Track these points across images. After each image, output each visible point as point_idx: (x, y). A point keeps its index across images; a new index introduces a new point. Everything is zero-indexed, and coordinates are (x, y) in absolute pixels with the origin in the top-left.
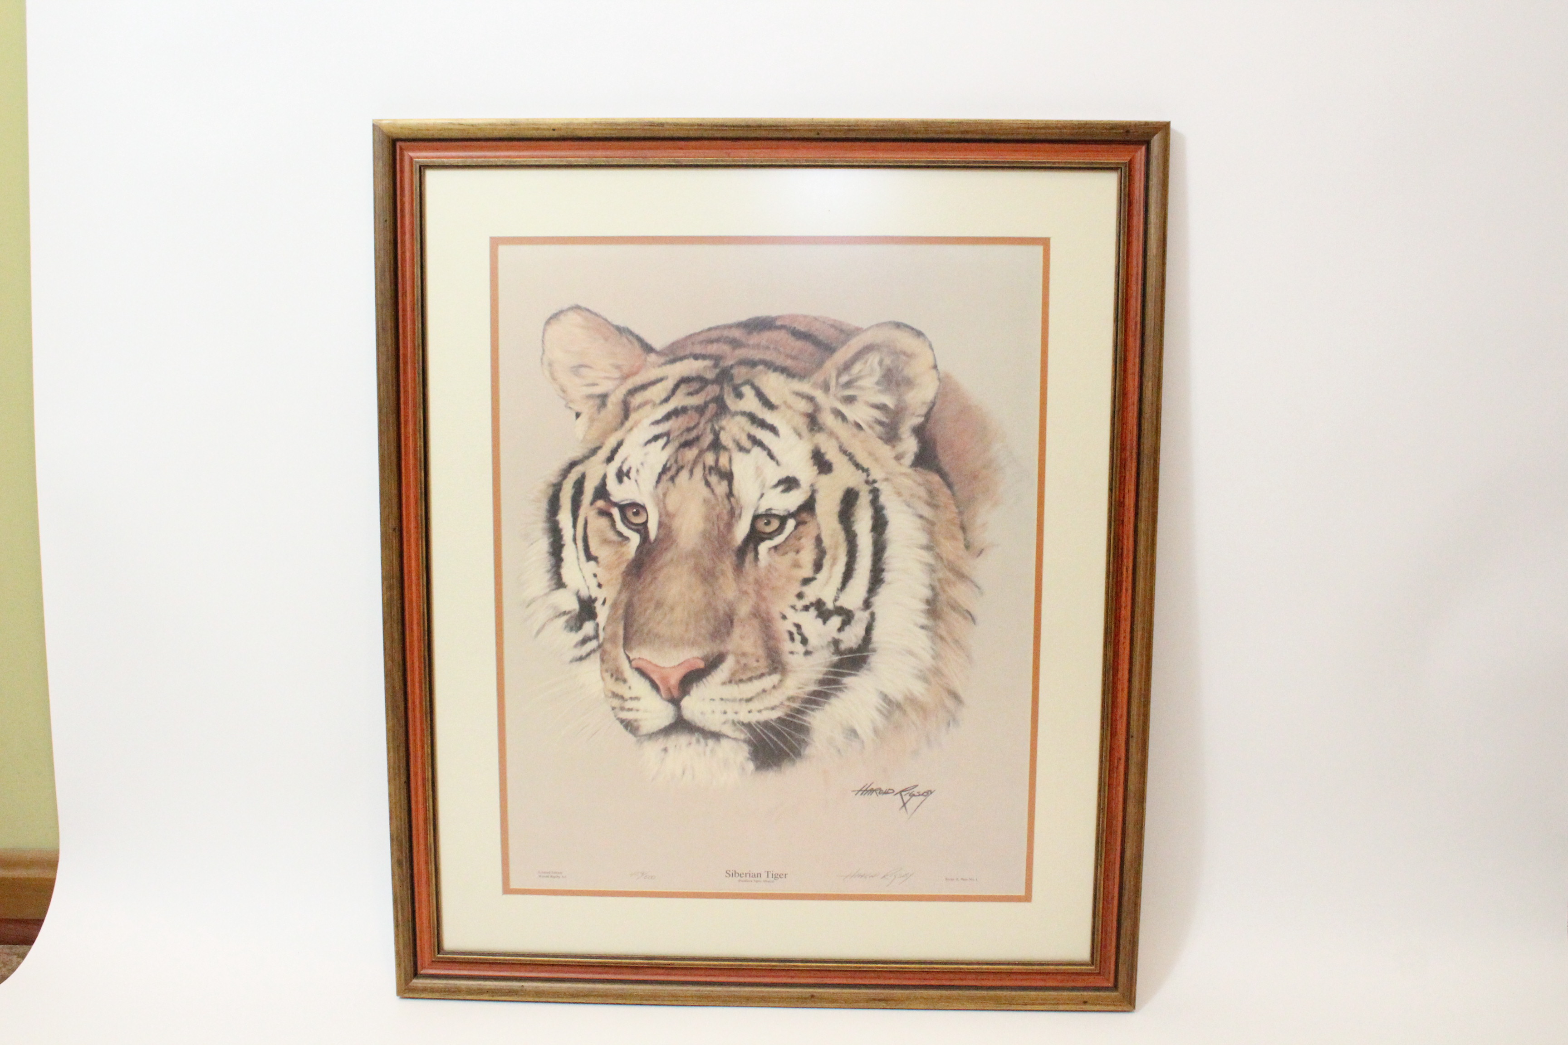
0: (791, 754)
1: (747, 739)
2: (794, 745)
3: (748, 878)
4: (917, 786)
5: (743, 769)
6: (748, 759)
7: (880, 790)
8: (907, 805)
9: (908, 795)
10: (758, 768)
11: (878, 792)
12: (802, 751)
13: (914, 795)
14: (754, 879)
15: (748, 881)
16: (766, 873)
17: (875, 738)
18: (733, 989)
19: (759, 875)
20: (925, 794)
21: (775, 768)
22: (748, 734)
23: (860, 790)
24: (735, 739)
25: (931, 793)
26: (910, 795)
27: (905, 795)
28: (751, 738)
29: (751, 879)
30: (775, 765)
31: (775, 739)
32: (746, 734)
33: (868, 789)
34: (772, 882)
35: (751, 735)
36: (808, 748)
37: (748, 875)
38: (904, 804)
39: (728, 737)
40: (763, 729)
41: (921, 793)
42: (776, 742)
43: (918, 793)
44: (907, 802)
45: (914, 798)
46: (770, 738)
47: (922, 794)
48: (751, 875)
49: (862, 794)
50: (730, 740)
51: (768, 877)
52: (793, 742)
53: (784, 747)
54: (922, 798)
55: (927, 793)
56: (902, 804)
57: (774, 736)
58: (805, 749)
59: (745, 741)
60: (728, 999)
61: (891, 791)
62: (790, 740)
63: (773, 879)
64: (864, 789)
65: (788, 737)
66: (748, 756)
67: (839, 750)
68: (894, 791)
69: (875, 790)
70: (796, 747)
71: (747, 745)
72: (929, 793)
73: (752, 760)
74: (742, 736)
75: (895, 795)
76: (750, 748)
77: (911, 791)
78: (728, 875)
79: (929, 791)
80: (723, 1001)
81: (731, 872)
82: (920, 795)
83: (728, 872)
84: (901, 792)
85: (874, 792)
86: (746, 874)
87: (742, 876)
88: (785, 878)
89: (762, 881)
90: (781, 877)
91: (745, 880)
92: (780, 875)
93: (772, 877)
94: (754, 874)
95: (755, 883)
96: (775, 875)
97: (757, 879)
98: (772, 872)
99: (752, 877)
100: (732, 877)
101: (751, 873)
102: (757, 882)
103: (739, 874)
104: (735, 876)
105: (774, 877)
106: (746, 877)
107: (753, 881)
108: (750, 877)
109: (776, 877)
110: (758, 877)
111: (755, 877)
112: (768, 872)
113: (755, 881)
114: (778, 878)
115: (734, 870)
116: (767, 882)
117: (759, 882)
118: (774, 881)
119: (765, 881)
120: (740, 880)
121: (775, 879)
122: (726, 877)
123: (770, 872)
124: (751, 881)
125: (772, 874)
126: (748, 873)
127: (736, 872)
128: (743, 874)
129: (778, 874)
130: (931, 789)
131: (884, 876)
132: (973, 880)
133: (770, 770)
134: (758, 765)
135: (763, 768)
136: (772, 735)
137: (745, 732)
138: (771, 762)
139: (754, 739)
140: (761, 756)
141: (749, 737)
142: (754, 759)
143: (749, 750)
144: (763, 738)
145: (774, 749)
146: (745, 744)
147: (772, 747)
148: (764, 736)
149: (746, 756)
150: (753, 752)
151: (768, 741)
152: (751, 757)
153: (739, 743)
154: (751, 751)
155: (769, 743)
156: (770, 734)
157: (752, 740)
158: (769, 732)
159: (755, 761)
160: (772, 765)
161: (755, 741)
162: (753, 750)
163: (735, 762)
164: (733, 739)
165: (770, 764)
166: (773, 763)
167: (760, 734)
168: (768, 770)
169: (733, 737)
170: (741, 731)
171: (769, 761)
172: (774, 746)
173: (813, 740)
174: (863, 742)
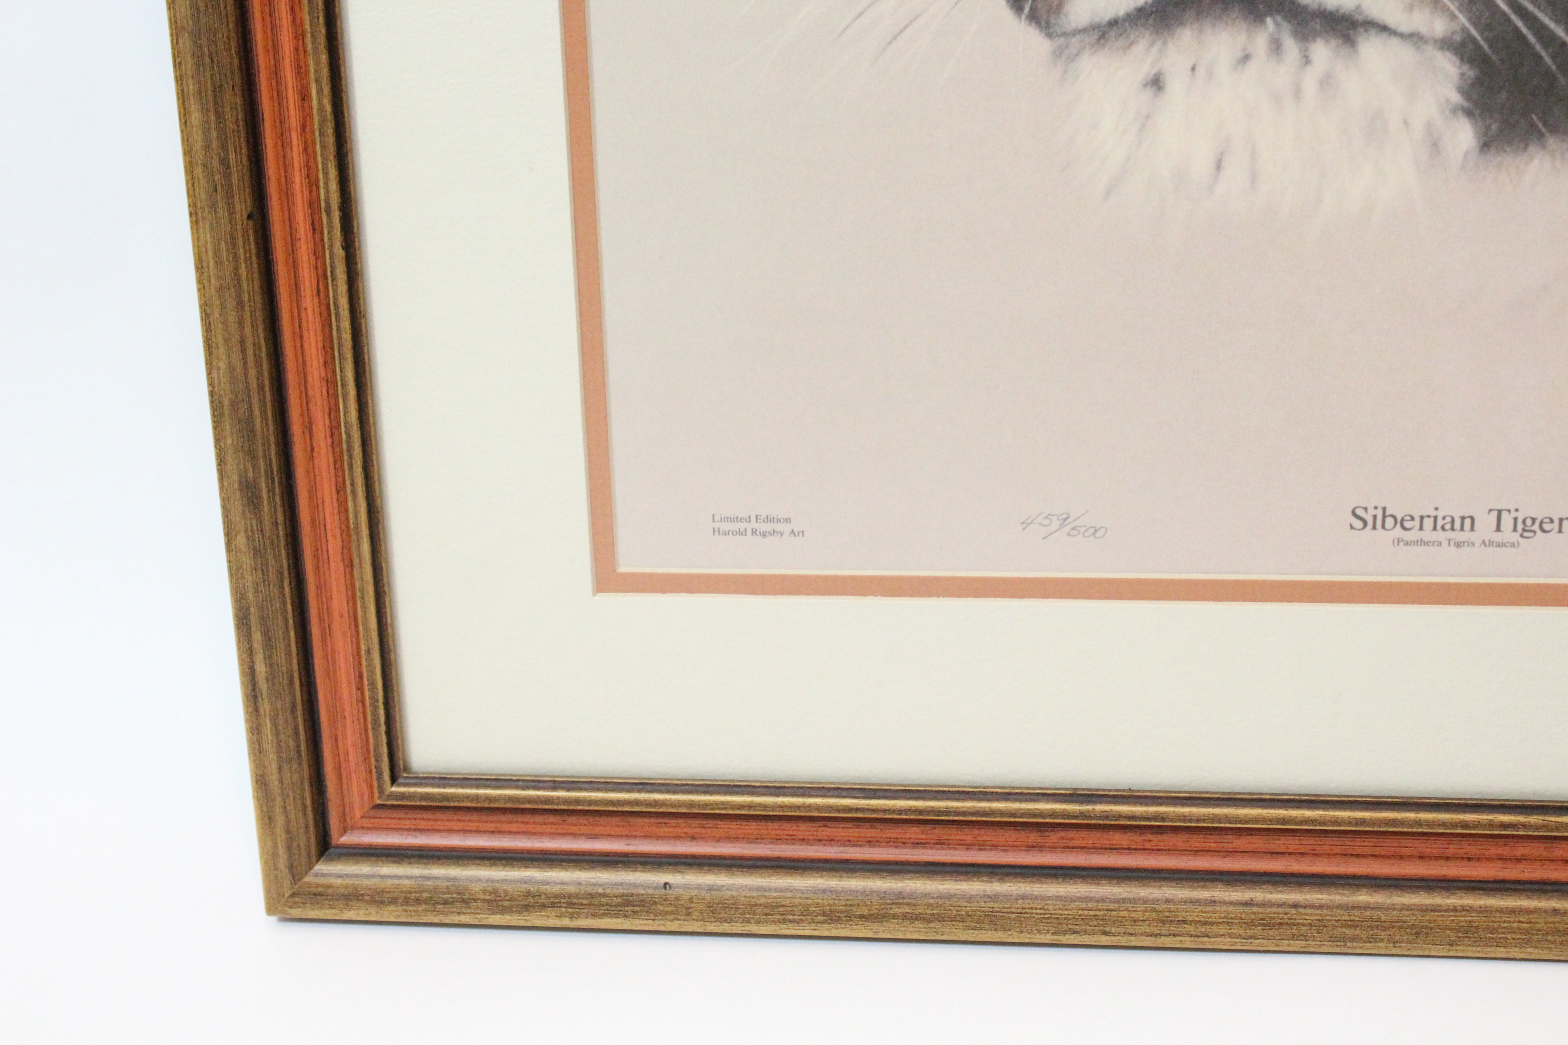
1: (1458, 38)
3: (1428, 534)
5: (1435, 146)
6: (1455, 110)
10: (1487, 145)
14: (1450, 534)
15: (1427, 543)
16: (1495, 513)
19: (1468, 522)
21: (1552, 141)
22: (1463, 19)
24: (1414, 38)
28: (1474, 32)
29: (1440, 535)
31: (1560, 32)
32: (1453, 17)
34: (1513, 545)
35: (1475, 25)
37: (1428, 523)
39: (1384, 29)
48: (1440, 523)
50: (1395, 41)
51: (1498, 529)
57: (1557, 22)
59: (1445, 44)
63: (1515, 537)
66: (1456, 98)
71: (1454, 59)
73: (1469, 113)
74: (1439, 27)
76: (1465, 68)
78: (1358, 524)
81: (1372, 511)
83: (1360, 512)
86: (1422, 518)
87: (1407, 524)
88: (1560, 531)
89: (1478, 542)
90: (1546, 527)
91: (1414, 539)
92: (1541, 523)
93: (1515, 530)
94: (1448, 519)
95: (1453, 549)
96: (1524, 522)
97: (1458, 536)
98: (1517, 510)
99: (1443, 528)
100: (1374, 528)
101: (1440, 514)
102: (1458, 545)
103: (1399, 519)
104: (1383, 527)
105: (1520, 526)
106: (1421, 528)
107: (1445, 544)
108: (1435, 529)
109: (1526, 528)
110: (1462, 529)
111: (1453, 529)
112: (1500, 512)
113: (1452, 543)
114: (1534, 532)
115: (1380, 506)
116: (1494, 544)
117: (1466, 544)
118: (1521, 540)
119: (1489, 541)
120: (1398, 539)
121: (1526, 534)
122: (1352, 527)
123: (1509, 511)
124: (1436, 544)
125: (1516, 519)
126: (1429, 516)
127: (1387, 513)
128: (1413, 519)
129: (1534, 520)
133: (1531, 149)
134: (1490, 134)
135: (1510, 143)
136: (1551, 18)
137: (1448, 9)
138: (1540, 119)
139: (1482, 34)
140: (1504, 95)
141: (1464, 30)
142: (1478, 112)
143: (1462, 75)
144: (1516, 30)
145: (1554, 67)
146: (1448, 55)
147: (1548, 60)
148: (1520, 24)
149: (1447, 101)
150: (1478, 82)
151: (1532, 39)
152: (1466, 104)
153: (1425, 47)
154: (1469, 82)
155: (1538, 47)
156: (1543, 11)
157: (1474, 40)
158: (1539, 7)
159: (1483, 119)
160: (1544, 130)
161: (1486, 40)
162: (1477, 78)
163: (1405, 122)
164: (1402, 36)
165: (1537, 127)
166: (1545, 124)
167: (1504, 14)
168: (1526, 147)
169: (1404, 28)
170: (1436, 8)
171: (1534, 116)
172: (1554, 57)
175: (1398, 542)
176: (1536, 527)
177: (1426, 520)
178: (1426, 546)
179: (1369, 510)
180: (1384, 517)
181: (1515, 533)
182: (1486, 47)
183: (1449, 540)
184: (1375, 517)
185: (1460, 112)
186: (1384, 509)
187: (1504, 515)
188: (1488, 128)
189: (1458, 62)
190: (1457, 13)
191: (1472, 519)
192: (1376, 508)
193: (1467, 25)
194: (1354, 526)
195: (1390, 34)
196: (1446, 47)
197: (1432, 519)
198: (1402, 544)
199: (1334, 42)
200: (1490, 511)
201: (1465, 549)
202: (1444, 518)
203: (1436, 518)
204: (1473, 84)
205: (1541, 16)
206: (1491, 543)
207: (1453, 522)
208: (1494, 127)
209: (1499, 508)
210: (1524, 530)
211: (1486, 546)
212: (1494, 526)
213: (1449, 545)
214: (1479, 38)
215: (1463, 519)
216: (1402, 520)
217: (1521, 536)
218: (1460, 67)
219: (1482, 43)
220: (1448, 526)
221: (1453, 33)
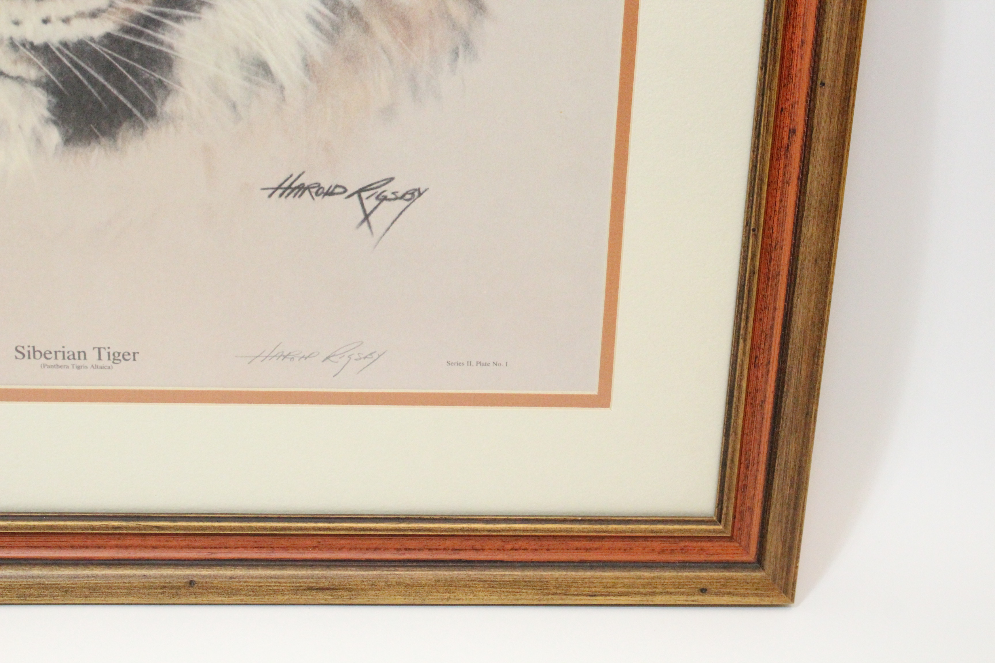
0: (136, 111)
1: (44, 80)
2: (142, 93)
3: (60, 362)
4: (392, 179)
5: (39, 141)
6: (47, 121)
7: (319, 186)
8: (371, 218)
9: (373, 198)
10: (68, 140)
11: (314, 190)
12: (158, 106)
13: (385, 198)
14: (72, 361)
15: (60, 367)
16: (97, 350)
17: (307, 80)
18: (36, 572)
19: (82, 355)
20: (408, 196)
21: (103, 140)
22: (46, 70)
23: (279, 187)
24: (18, 79)
25: (420, 194)
26: (377, 198)
27: (367, 198)
28: (53, 77)
29: (67, 362)
30: (104, 133)
31: (101, 79)
32: (40, 68)
33: (293, 186)
34: (109, 368)
35: (53, 72)
37: (60, 355)
38: (367, 217)
39: (2, 74)
40: (75, 58)
41: (399, 195)
42: (104, 86)
43: (393, 193)
44: (372, 212)
45: (385, 202)
47: (402, 197)
48: (66, 355)
49: (281, 195)
50: (8, 81)
51: (100, 359)
52: (140, 87)
53: (121, 98)
54: (402, 204)
55: (413, 194)
56: (362, 216)
57: (99, 73)
58: (163, 103)
59: (37, 83)
60: (27, 591)
61: (341, 190)
62: (132, 83)
63: (110, 363)
64: (286, 185)
65: (129, 76)
66: (47, 114)
67: (234, 106)
68: (346, 190)
69: (309, 188)
70: (145, 98)
71: (44, 92)
72: (416, 194)
73: (55, 123)
74: (33, 74)
75: (349, 196)
76: (50, 98)
77: (380, 190)
78: (20, 356)
79: (416, 190)
80: (19, 596)
81: (27, 349)
82: (396, 198)
83: (20, 349)
84: (359, 192)
85: (307, 192)
86: (56, 352)
87: (48, 356)
88: (134, 360)
89: (89, 366)
90: (127, 357)
91: (53, 364)
92: (123, 355)
93: (109, 359)
94: (71, 353)
95: (75, 369)
96: (114, 354)
97: (78, 363)
98: (109, 348)
99: (68, 358)
100: (29, 358)
101: (66, 350)
102: (78, 368)
103: (43, 353)
104: (34, 357)
105: (112, 357)
106: (56, 358)
107: (71, 367)
108: (64, 358)
109: (116, 358)
110: (79, 359)
111: (74, 359)
112: (99, 349)
113: (75, 366)
114: (120, 360)
115: (31, 345)
116: (99, 367)
117: (83, 367)
118: (113, 365)
119: (96, 365)
120: (44, 365)
121: (115, 361)
122: (16, 358)
123: (105, 348)
124: (65, 367)
125: (109, 353)
126: (60, 351)
127: (36, 350)
128: (51, 353)
129: (119, 354)
130: (417, 187)
131: (328, 358)
132: (500, 365)
133: (93, 144)
134: (69, 135)
135: (80, 140)
136: (95, 72)
137: (37, 64)
138: (96, 127)
139: (58, 79)
140: (74, 114)
141: (47, 76)
142: (60, 122)
143: (49, 101)
144: (76, 77)
145: (100, 99)
146: (40, 89)
147: (96, 94)
148: (78, 74)
149: (42, 115)
150: (58, 106)
151: (85, 82)
152: (53, 118)
153: (26, 84)
154: (53, 105)
155: (90, 87)
156: (89, 67)
157: (53, 82)
158: (87, 64)
159: (63, 126)
160: (98, 133)
161: (60, 82)
162: (58, 103)
163: (20, 127)
164: (12, 78)
165: (94, 131)
166: (99, 130)
167: (69, 68)
168: (89, 143)
169: (13, 73)
170: (30, 63)
171: (91, 125)
172: (99, 93)
173: (180, 84)
174: (282, 88)
175: (44, 366)
176: (121, 357)
177: (58, 353)
178: (60, 369)
179: (25, 348)
180: (34, 352)
181: (109, 361)
182: (60, 86)
183: (73, 365)
184: (29, 352)
185: (51, 123)
186: (34, 347)
187: (102, 350)
188: (67, 131)
189: (46, 94)
190: (42, 66)
191: (84, 353)
192: (29, 346)
193: (49, 73)
194: (18, 357)
195: (5, 77)
196: (38, 85)
197: (61, 353)
198: (46, 367)
200: (94, 348)
201: (82, 370)
202: (68, 352)
203: (64, 352)
204: (55, 107)
205: (89, 69)
206: (97, 367)
207: (74, 354)
208: (71, 131)
209: (99, 346)
210: (114, 359)
211: (94, 368)
212: (97, 358)
213: (73, 367)
214: (56, 81)
215: (79, 353)
216: (45, 354)
217: (113, 362)
218: (47, 97)
219: (58, 83)
220: (71, 357)
221: (41, 77)
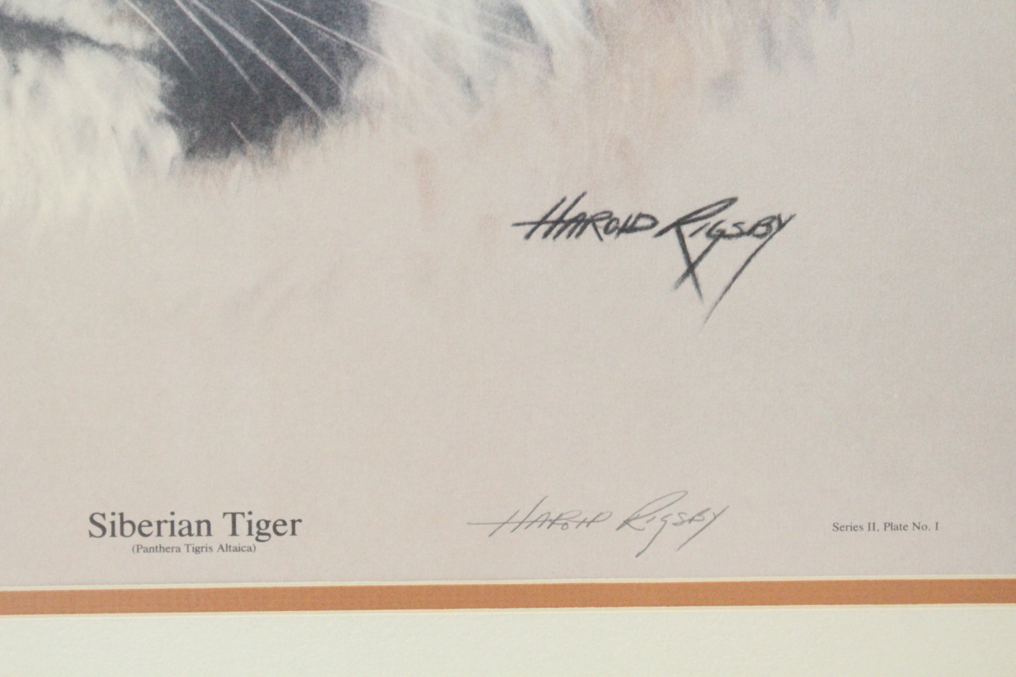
0: (306, 98)
1: (156, 50)
2: (316, 66)
3: (166, 540)
4: (733, 201)
5: (144, 152)
6: (159, 118)
7: (610, 216)
8: (698, 270)
9: (702, 233)
10: (192, 151)
11: (601, 224)
13: (723, 234)
14: (188, 539)
15: (166, 550)
16: (229, 517)
19: (204, 526)
20: (761, 230)
21: (250, 147)
22: (159, 32)
23: (543, 221)
24: (115, 49)
25: (781, 226)
26: (709, 234)
27: (692, 235)
28: (170, 44)
29: (177, 541)
30: (252, 137)
31: (250, 45)
32: (151, 29)
33: (567, 217)
34: (250, 549)
35: (172, 37)
36: (362, 75)
37: (166, 528)
38: (691, 267)
39: (87, 40)
40: (208, 11)
41: (746, 227)
42: (253, 56)
43: (735, 225)
44: (700, 258)
45: (722, 241)
46: (230, 42)
47: (751, 232)
48: (177, 528)
49: (546, 235)
50: (98, 52)
51: (234, 533)
52: (314, 57)
53: (283, 75)
54: (752, 243)
55: (768, 225)
56: (683, 267)
57: (247, 36)
59: (145, 55)
61: (648, 222)
62: (300, 50)
63: (251, 541)
64: (555, 216)
65: (295, 38)
66: (159, 106)
67: (469, 84)
68: (655, 223)
69: (593, 221)
70: (321, 74)
71: (155, 69)
72: (775, 225)
73: (172, 121)
74: (138, 39)
75: (661, 233)
76: (165, 78)
77: (713, 221)
78: (97, 531)
79: (773, 218)
81: (109, 518)
82: (742, 234)
83: (98, 518)
84: (678, 224)
85: (590, 227)
86: (159, 523)
87: (145, 530)
88: (293, 533)
89: (216, 548)
90: (280, 529)
91: (154, 545)
92: (275, 525)
93: (250, 534)
94: (185, 524)
95: (192, 554)
96: (258, 524)
97: (196, 541)
98: (250, 513)
99: (181, 534)
100: (113, 535)
101: (177, 519)
102: (197, 550)
103: (137, 525)
104: (122, 534)
105: (255, 530)
106: (159, 534)
107: (184, 549)
108: (172, 534)
109: (261, 531)
110: (199, 534)
111: (190, 534)
112: (234, 515)
113: (191, 548)
114: (268, 535)
115: (118, 511)
116: (232, 549)
117: (204, 549)
118: (258, 544)
119: (227, 545)
120: (138, 546)
121: (261, 538)
122: (91, 535)
123: (243, 514)
124: (175, 549)
125: (250, 522)
126: (166, 521)
127: (125, 520)
128: (150, 524)
129: (267, 523)
130: (775, 213)
131: (627, 522)
132: (924, 527)
133: (233, 155)
134: (194, 141)
135: (213, 150)
136: (240, 32)
137: (146, 22)
138: (239, 126)
139: (178, 46)
140: (203, 104)
141: (161, 42)
142: (180, 120)
143: (163, 85)
144: (209, 42)
145: (246, 78)
146: (148, 65)
147: (241, 72)
148: (212, 37)
149: (151, 109)
150: (178, 91)
151: (224, 50)
152: (169, 112)
153: (127, 58)
154: (170, 91)
155: (231, 59)
156: (232, 26)
157: (172, 53)
158: (228, 21)
159: (185, 126)
160: (242, 137)
161: (182, 50)
162: (177, 87)
163: (114, 129)
164: (104, 47)
165: (236, 134)
166: (244, 131)
167: (197, 28)
168: (228, 153)
169: (106, 40)
170: (134, 21)
171: (232, 124)
172: (246, 68)
173: (379, 49)
174: (548, 50)
175: (138, 549)
176: (270, 530)
177: (163, 525)
178: (166, 553)
179: (106, 517)
180: (122, 523)
181: (251, 537)
182: (182, 58)
183: (188, 546)
184: (113, 523)
185: (164, 120)
186: (122, 515)
187: (239, 517)
188: (191, 135)
189: (158, 72)
190: (153, 26)
191: (208, 522)
192: (113, 514)
193: (164, 38)
194: (94, 533)
195: (93, 46)
196: (146, 59)
197: (169, 525)
198: (141, 551)
199: (40, 53)
200: (225, 514)
201: (204, 555)
202: (181, 523)
203: (172, 523)
204: (174, 94)
205: (230, 29)
206: (228, 548)
207: (189, 527)
208: (197, 134)
209: (233, 511)
210: (259, 533)
211: (223, 551)
212: (230, 531)
213: (188, 551)
214: (175, 50)
215: (199, 523)
216: (140, 526)
217: (257, 539)
218: (161, 78)
219: (179, 54)
220: (185, 531)
221: (151, 45)
